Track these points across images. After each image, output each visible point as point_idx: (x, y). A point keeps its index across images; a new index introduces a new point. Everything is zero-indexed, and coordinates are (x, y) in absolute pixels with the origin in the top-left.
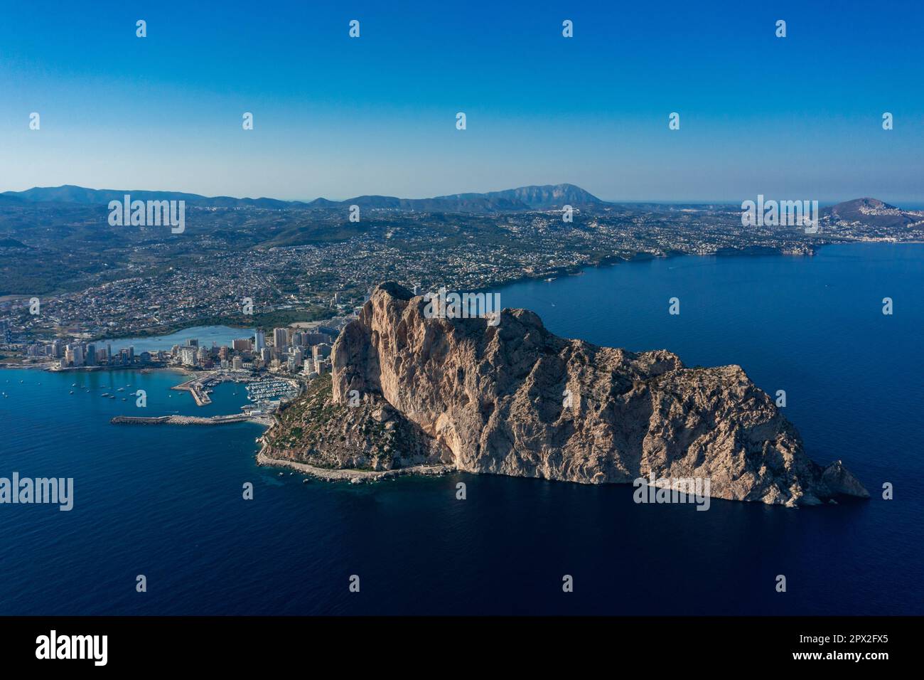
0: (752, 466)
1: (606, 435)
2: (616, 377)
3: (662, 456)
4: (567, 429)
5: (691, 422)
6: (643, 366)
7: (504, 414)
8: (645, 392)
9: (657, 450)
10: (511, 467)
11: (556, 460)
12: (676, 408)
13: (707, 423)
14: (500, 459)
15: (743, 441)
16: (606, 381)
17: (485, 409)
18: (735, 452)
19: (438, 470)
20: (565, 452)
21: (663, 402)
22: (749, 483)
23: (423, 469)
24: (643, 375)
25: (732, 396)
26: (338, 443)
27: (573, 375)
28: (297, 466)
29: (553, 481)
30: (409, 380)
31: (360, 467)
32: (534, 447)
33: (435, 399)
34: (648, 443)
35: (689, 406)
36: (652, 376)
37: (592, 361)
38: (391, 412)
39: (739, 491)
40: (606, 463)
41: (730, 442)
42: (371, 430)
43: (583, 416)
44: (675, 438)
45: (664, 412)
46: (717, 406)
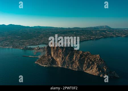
0: (99, 71)
1: (78, 64)
2: (81, 55)
3: (86, 67)
4: (73, 62)
5: (91, 63)
6: (85, 54)
7: (65, 59)
8: (84, 58)
9: (85, 66)
10: (66, 67)
11: (71, 66)
12: (89, 60)
13: (93, 63)
14: (64, 65)
15: (98, 66)
16: (79, 56)
17: (63, 58)
18: (96, 68)
19: (56, 66)
20: (73, 66)
21: (87, 59)
22: (98, 73)
23: (54, 66)
24: (85, 55)
25: (97, 59)
26: (44, 61)
27: (75, 54)
28: (39, 64)
29: (71, 69)
30: (54, 53)
31: (46, 65)
32: (69, 64)
33: (57, 56)
34: (84, 65)
35: (91, 60)
36: (86, 56)
37: (78, 52)
38: (52, 58)
39: (96, 74)
40: (78, 68)
41: (96, 66)
42: (49, 60)
43: (75, 60)
44: (88, 65)
45: (87, 61)
46: (95, 61)
